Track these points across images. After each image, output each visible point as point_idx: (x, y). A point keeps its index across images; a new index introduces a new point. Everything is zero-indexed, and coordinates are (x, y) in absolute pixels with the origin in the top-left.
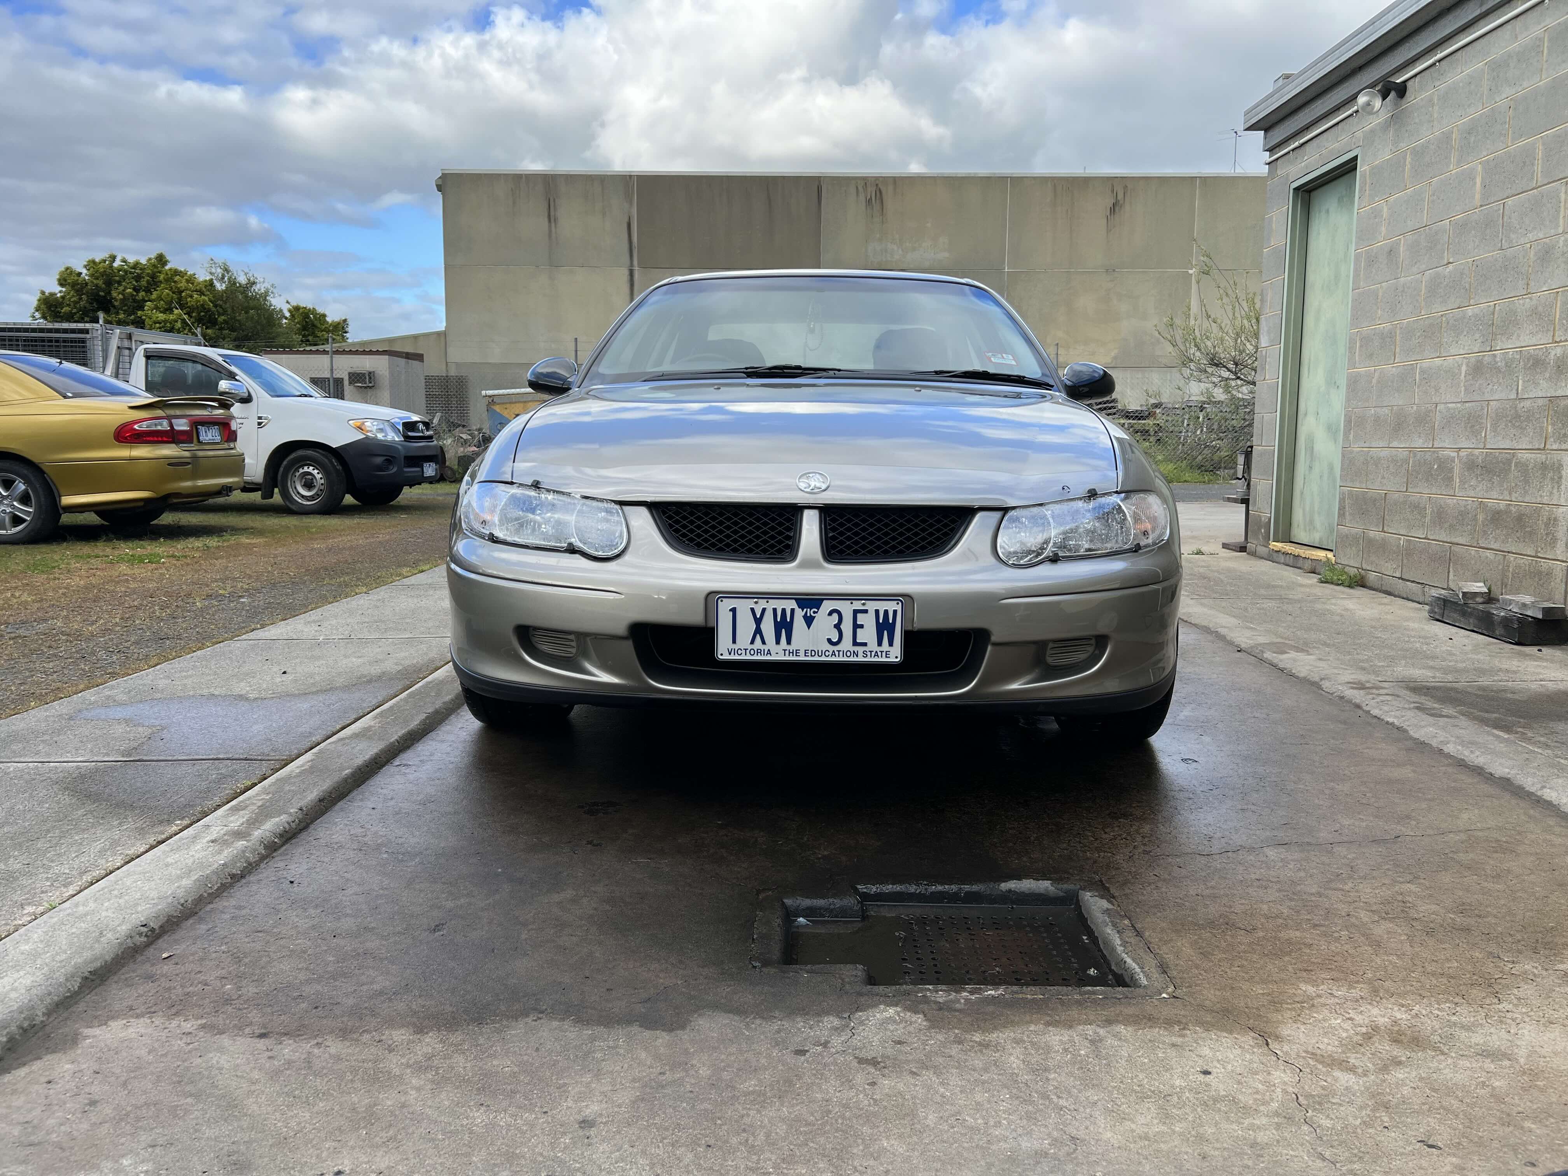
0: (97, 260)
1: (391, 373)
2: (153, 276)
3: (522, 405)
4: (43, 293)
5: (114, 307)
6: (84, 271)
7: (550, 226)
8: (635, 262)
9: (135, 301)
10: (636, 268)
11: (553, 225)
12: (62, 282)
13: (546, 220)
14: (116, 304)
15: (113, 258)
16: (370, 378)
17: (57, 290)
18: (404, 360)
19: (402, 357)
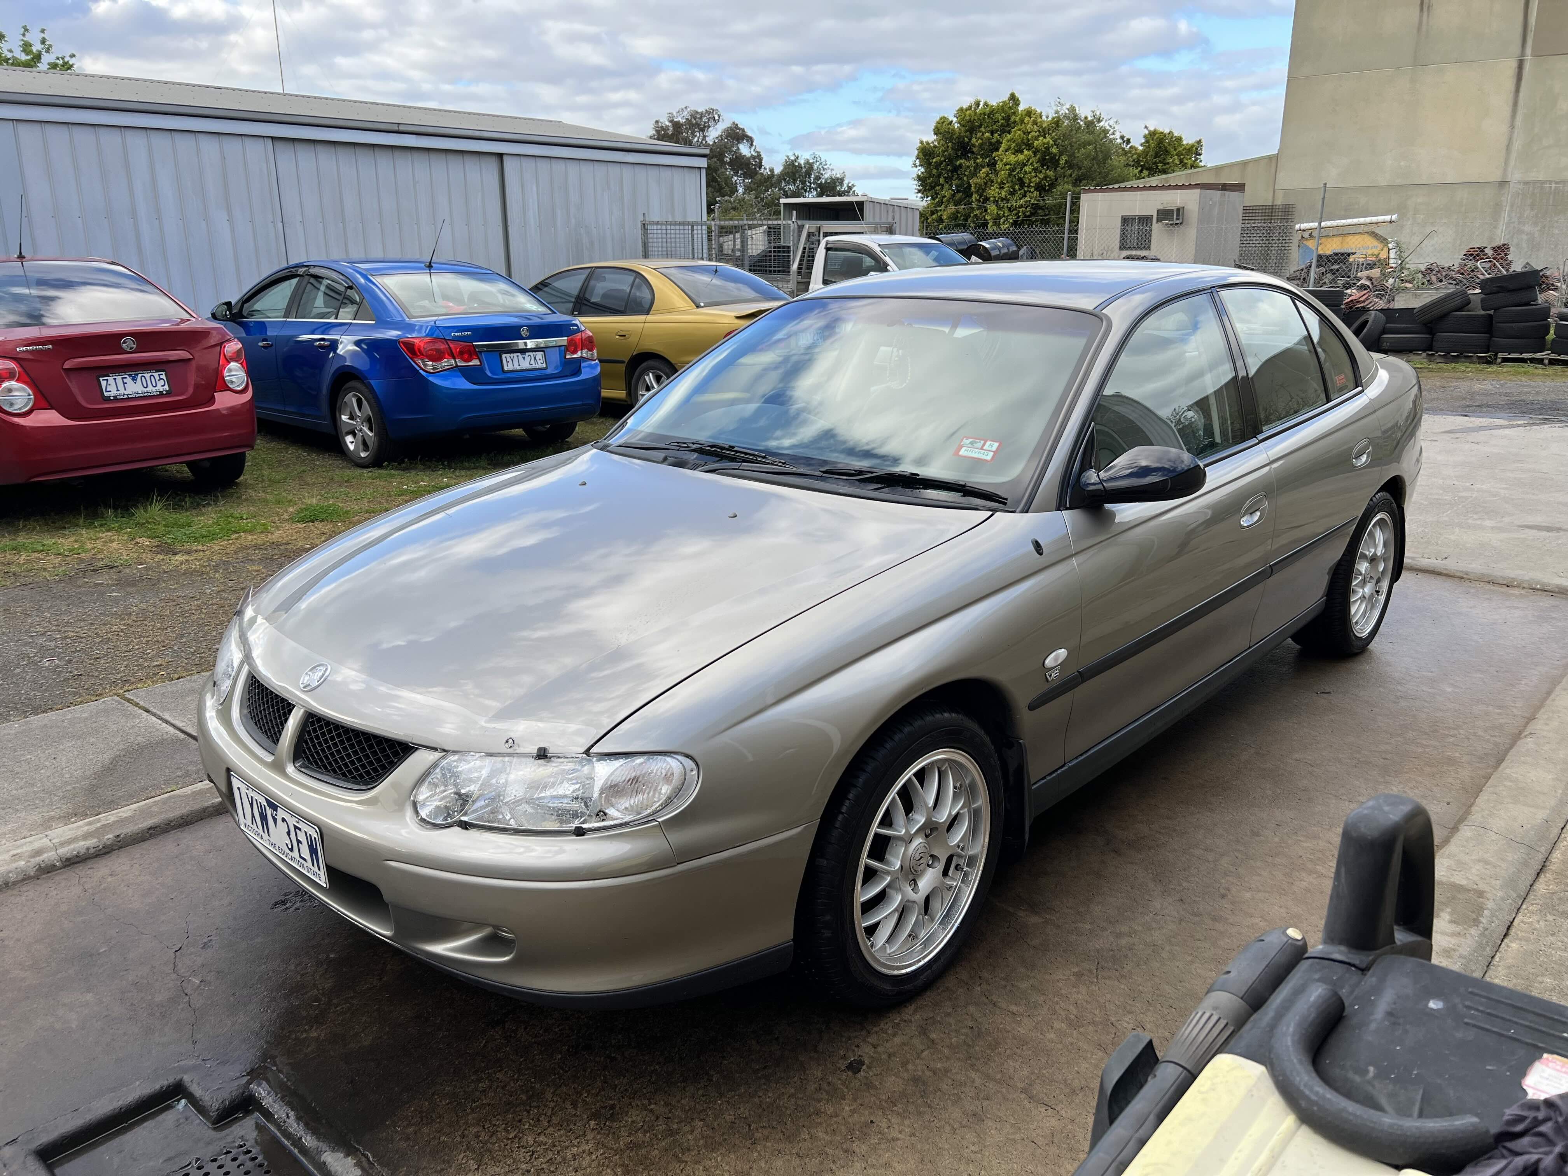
0: (964, 107)
1: (1201, 209)
2: (1007, 119)
3: (1340, 238)
4: (922, 142)
5: (973, 153)
6: (955, 120)
7: (1421, 17)
8: (1529, 50)
9: (991, 144)
10: (1528, 57)
11: (1425, 14)
12: (937, 131)
13: (1418, 9)
14: (975, 150)
15: (978, 104)
16: (1178, 215)
17: (930, 138)
18: (1219, 192)
19: (1218, 189)
